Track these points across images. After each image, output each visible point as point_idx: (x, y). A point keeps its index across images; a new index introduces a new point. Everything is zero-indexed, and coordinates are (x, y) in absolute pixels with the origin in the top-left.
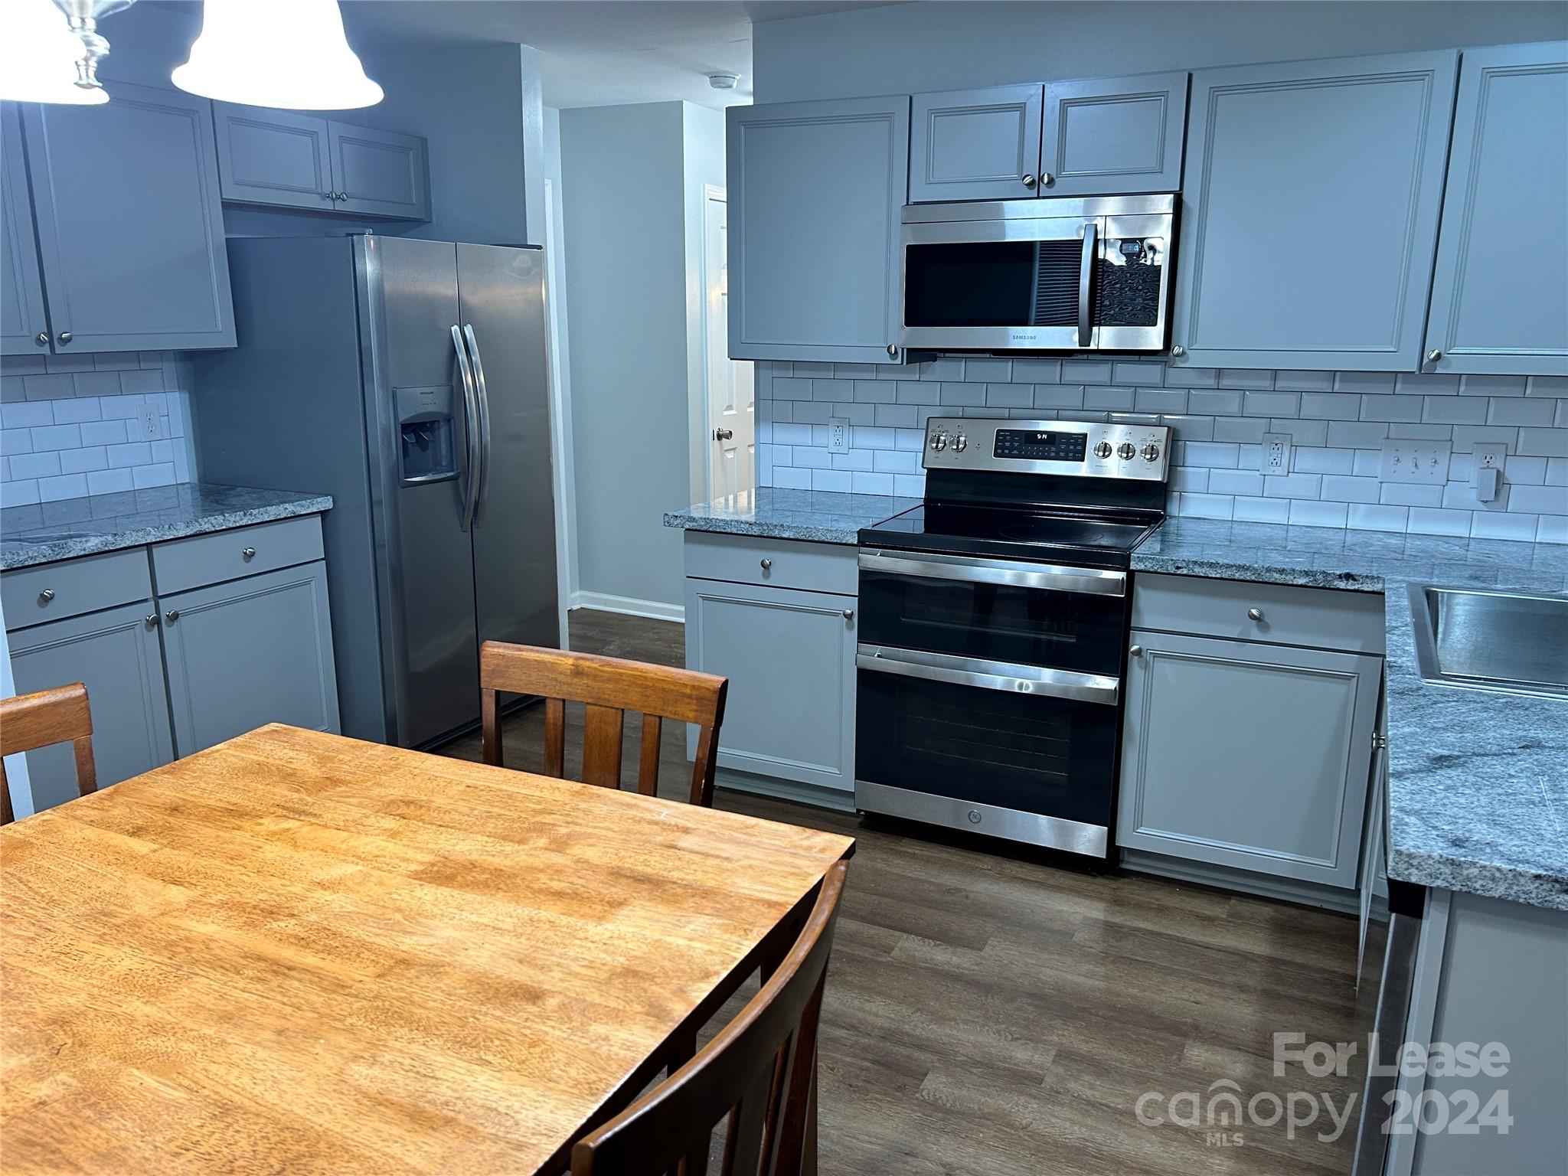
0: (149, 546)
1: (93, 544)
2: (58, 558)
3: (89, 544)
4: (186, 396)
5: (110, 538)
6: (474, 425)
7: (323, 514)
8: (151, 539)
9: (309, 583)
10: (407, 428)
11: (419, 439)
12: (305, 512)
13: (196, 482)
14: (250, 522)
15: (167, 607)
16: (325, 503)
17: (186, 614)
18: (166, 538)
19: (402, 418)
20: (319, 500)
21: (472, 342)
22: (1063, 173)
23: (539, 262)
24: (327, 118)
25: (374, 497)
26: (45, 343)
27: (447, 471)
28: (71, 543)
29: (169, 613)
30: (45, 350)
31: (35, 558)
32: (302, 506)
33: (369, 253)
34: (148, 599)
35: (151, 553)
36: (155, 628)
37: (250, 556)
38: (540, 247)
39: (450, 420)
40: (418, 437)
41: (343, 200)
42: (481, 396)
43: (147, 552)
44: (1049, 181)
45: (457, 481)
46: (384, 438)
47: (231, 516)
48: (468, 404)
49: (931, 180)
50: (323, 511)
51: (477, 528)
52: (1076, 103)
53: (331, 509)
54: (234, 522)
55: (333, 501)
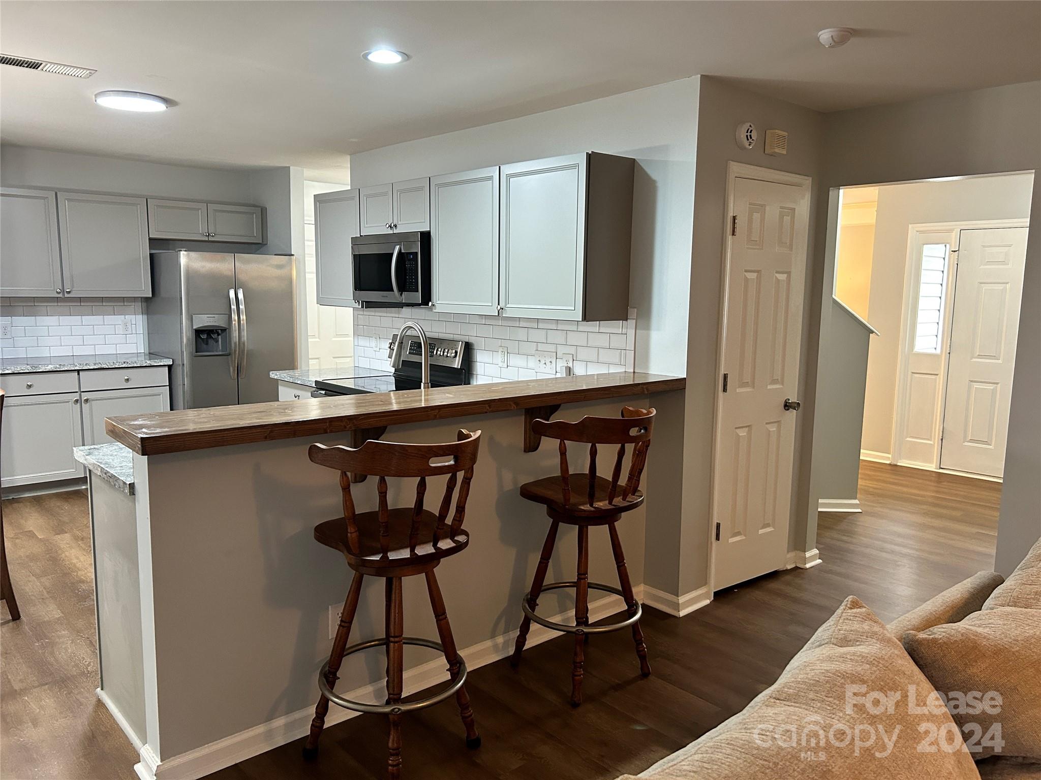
0: (78, 371)
1: (50, 368)
2: (34, 371)
3: (48, 367)
4: (145, 317)
5: (58, 366)
6: (235, 334)
7: (170, 367)
8: (77, 368)
9: (159, 395)
10: (198, 332)
13: (148, 352)
14: (126, 366)
15: (85, 396)
16: (169, 362)
17: (92, 400)
18: (84, 368)
19: (194, 328)
20: (165, 360)
21: (241, 296)
22: (400, 223)
23: (290, 261)
24: (207, 202)
25: (183, 360)
26: (60, 293)
27: (222, 351)
28: (40, 366)
29: (86, 398)
30: (61, 295)
31: (24, 370)
32: (156, 362)
33: (184, 258)
34: (77, 392)
35: (79, 374)
36: (79, 404)
37: (127, 380)
38: (293, 255)
39: (224, 330)
40: (209, 336)
41: (213, 236)
42: (243, 320)
43: (77, 373)
44: (396, 226)
45: (229, 357)
46: (186, 336)
47: (117, 362)
48: (235, 323)
49: (366, 226)
50: (168, 365)
51: (242, 379)
52: (402, 191)
53: (172, 365)
54: (119, 365)
55: (173, 361)
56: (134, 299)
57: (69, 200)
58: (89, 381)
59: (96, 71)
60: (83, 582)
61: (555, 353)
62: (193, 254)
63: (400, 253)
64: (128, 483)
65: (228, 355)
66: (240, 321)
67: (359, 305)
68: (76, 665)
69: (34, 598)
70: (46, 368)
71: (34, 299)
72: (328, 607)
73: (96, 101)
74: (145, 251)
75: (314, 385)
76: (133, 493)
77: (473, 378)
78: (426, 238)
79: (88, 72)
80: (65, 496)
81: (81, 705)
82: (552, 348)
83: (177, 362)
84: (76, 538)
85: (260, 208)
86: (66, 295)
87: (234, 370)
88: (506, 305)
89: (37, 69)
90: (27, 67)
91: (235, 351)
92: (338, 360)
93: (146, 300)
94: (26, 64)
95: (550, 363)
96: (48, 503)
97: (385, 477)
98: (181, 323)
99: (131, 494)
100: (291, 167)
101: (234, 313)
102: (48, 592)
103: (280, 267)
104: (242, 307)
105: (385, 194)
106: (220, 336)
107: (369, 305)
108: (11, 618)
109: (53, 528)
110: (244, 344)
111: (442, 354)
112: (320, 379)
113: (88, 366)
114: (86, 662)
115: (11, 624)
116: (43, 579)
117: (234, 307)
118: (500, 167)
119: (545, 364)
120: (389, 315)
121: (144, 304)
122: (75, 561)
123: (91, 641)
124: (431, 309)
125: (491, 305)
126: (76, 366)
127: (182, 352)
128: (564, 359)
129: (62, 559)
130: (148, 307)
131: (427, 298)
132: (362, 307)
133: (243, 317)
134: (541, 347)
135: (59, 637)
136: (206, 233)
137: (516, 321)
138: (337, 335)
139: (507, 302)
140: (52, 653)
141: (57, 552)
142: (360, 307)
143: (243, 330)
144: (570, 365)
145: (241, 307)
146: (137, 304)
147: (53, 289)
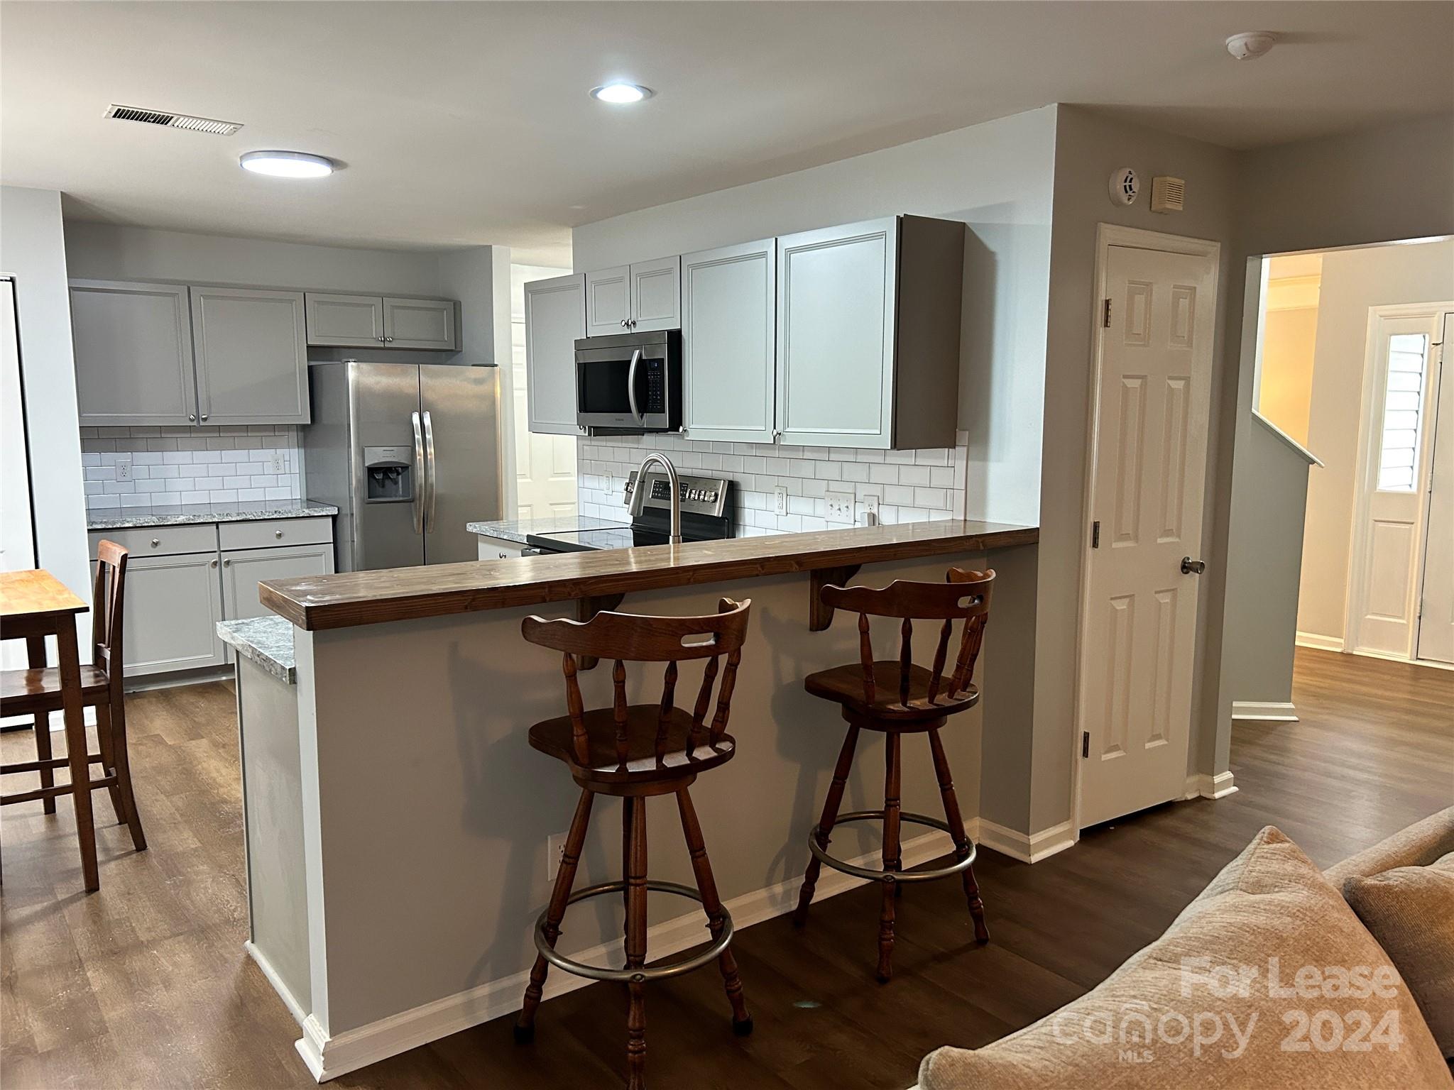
0: (217, 524)
1: (181, 519)
2: (161, 524)
4: (302, 451)
5: (191, 517)
6: (421, 473)
7: (334, 518)
8: (216, 520)
9: (321, 555)
10: (372, 471)
12: (316, 515)
13: (305, 499)
14: (278, 517)
15: (226, 557)
16: (334, 511)
17: (236, 562)
18: (224, 520)
19: (366, 465)
20: (328, 508)
21: (427, 422)
22: (640, 319)
23: (493, 374)
24: (382, 296)
25: (351, 508)
26: (194, 420)
27: (403, 496)
28: (169, 517)
29: (226, 560)
30: (195, 423)
31: (149, 523)
32: (315, 511)
33: (353, 371)
34: (215, 552)
35: (217, 528)
36: (218, 567)
37: (279, 536)
38: (496, 365)
39: (405, 468)
40: (386, 476)
41: (390, 341)
42: (431, 454)
43: (215, 527)
44: (634, 323)
45: (412, 504)
46: (356, 475)
47: (266, 512)
48: (420, 458)
49: (594, 324)
50: (332, 516)
51: (429, 533)
52: (643, 276)
53: (337, 515)
54: (268, 516)
55: (338, 510)
56: (287, 427)
57: (205, 297)
58: (231, 536)
59: (243, 125)
60: (225, 802)
61: (853, 496)
62: (364, 366)
63: (640, 360)
64: (288, 668)
65: (410, 502)
66: (426, 455)
67: (585, 432)
68: (219, 911)
69: (164, 823)
70: (177, 520)
71: (160, 429)
72: (547, 839)
73: (241, 165)
74: (301, 362)
75: (525, 541)
76: (294, 681)
77: (739, 530)
78: (675, 339)
79: (232, 127)
80: (200, 690)
81: (225, 963)
82: (849, 488)
83: (343, 512)
84: (216, 745)
85: (452, 303)
86: (202, 423)
87: (419, 521)
88: (784, 428)
89: (166, 124)
90: (153, 122)
91: (420, 496)
92: (557, 508)
93: (303, 428)
94: (152, 118)
95: (846, 509)
96: (178, 698)
97: (623, 661)
98: (349, 459)
99: (292, 682)
100: (493, 246)
101: (419, 444)
102: (181, 815)
103: (478, 382)
104: (429, 436)
105: (621, 280)
106: (400, 476)
107: (598, 431)
108: (135, 848)
109: (186, 731)
110: (432, 485)
111: (696, 498)
112: (534, 533)
113: (230, 518)
114: (231, 906)
115: (134, 856)
116: (175, 798)
117: (418, 436)
118: (776, 239)
119: (840, 509)
120: (624, 445)
121: (301, 434)
122: (214, 774)
123: (237, 880)
124: (682, 436)
125: (764, 429)
126: (214, 517)
127: (351, 498)
128: (866, 502)
129: (198, 772)
130: (305, 437)
131: (676, 421)
132: (590, 435)
133: (431, 450)
134: (834, 486)
135: (197, 873)
136: (381, 338)
137: (799, 451)
138: (556, 474)
139: (786, 424)
140: (188, 895)
141: (191, 763)
142: (587, 434)
143: (431, 468)
144: (875, 511)
145: (427, 436)
146: (291, 433)
147: (184, 415)
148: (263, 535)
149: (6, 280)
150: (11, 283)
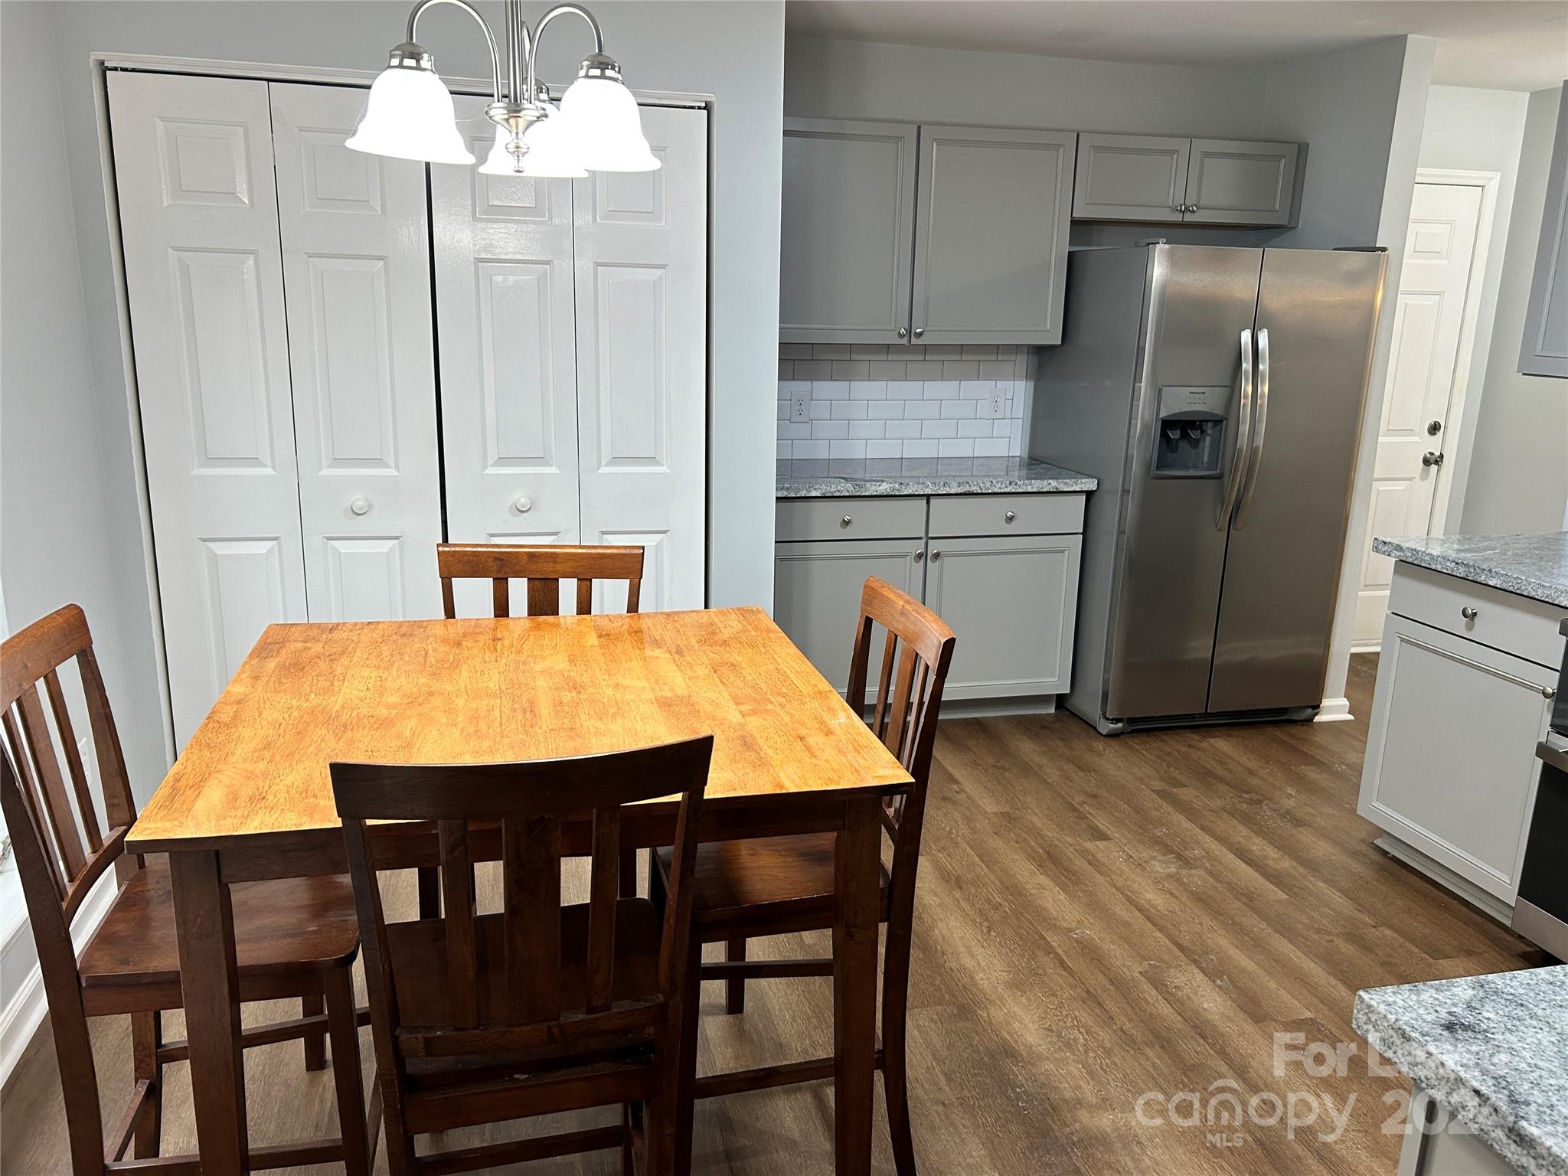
0: (928, 497)
1: (884, 488)
2: (857, 494)
3: (881, 488)
4: (1031, 384)
5: (897, 486)
6: (1245, 429)
7: (1089, 494)
8: (928, 491)
9: (1063, 551)
10: (1167, 424)
11: (1185, 435)
12: (1067, 490)
13: (1027, 456)
14: (1013, 491)
15: (934, 547)
16: (1091, 485)
17: (946, 555)
18: (940, 492)
19: (1163, 415)
20: (1084, 480)
21: (1262, 343)
24: (1189, 136)
25: (1124, 483)
26: (904, 336)
27: (1206, 469)
28: (868, 484)
29: (934, 551)
30: (905, 341)
31: (842, 491)
33: (1161, 259)
34: (920, 538)
35: (928, 503)
36: (922, 561)
37: (1010, 519)
38: (1384, 249)
39: (1218, 422)
43: (925, 501)
45: (1220, 481)
46: (1143, 430)
47: (998, 482)
48: (1245, 403)
50: (1085, 491)
51: (1236, 530)
53: (1095, 491)
54: (1000, 488)
55: (1098, 484)
56: (1015, 349)
57: (940, 144)
58: (947, 517)
62: (1180, 251)
65: (1218, 479)
70: (878, 488)
71: (851, 348)
74: (1060, 245)
83: (1105, 487)
85: (1297, 145)
86: (914, 341)
87: (1225, 511)
91: (1236, 468)
98: (1135, 401)
100: (1409, 36)
101: (1247, 381)
104: (1263, 369)
106: (1207, 435)
110: (1257, 453)
113: (948, 489)
117: (1247, 366)
121: (1034, 359)
126: (927, 487)
127: (1126, 466)
130: (1042, 366)
133: (1264, 389)
136: (1181, 205)
143: (1244, 422)
145: (1261, 367)
146: (1019, 357)
147: (892, 327)
148: (987, 515)
149: (699, 108)
150: (706, 112)
